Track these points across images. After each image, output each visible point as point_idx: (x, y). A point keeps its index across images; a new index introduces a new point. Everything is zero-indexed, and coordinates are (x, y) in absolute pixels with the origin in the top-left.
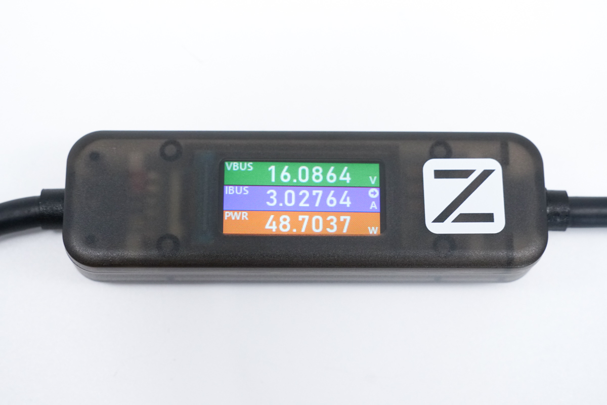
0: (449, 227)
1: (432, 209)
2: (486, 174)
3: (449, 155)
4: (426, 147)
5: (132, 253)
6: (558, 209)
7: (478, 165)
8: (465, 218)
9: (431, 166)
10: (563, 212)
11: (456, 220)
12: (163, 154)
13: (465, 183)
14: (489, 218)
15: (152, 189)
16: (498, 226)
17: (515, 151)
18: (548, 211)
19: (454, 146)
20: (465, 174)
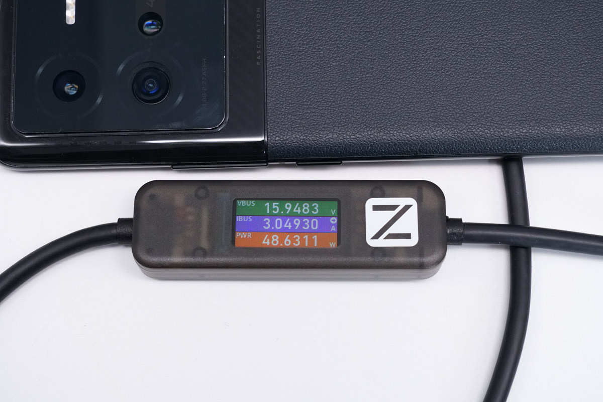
0: (382, 243)
1: (371, 231)
2: (407, 207)
3: (383, 195)
4: (368, 190)
5: (177, 259)
6: (456, 230)
7: (402, 202)
8: (391, 236)
9: (371, 202)
10: (459, 233)
11: (387, 238)
12: (196, 195)
13: (393, 214)
14: (408, 236)
15: (191, 218)
16: (413, 241)
17: (427, 193)
18: (448, 232)
19: (387, 189)
20: (393, 208)
